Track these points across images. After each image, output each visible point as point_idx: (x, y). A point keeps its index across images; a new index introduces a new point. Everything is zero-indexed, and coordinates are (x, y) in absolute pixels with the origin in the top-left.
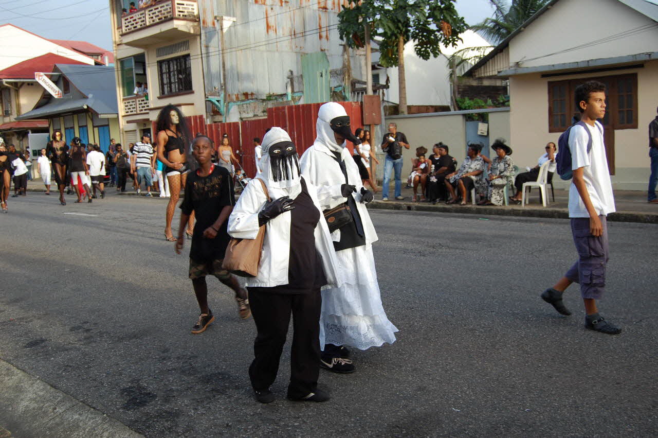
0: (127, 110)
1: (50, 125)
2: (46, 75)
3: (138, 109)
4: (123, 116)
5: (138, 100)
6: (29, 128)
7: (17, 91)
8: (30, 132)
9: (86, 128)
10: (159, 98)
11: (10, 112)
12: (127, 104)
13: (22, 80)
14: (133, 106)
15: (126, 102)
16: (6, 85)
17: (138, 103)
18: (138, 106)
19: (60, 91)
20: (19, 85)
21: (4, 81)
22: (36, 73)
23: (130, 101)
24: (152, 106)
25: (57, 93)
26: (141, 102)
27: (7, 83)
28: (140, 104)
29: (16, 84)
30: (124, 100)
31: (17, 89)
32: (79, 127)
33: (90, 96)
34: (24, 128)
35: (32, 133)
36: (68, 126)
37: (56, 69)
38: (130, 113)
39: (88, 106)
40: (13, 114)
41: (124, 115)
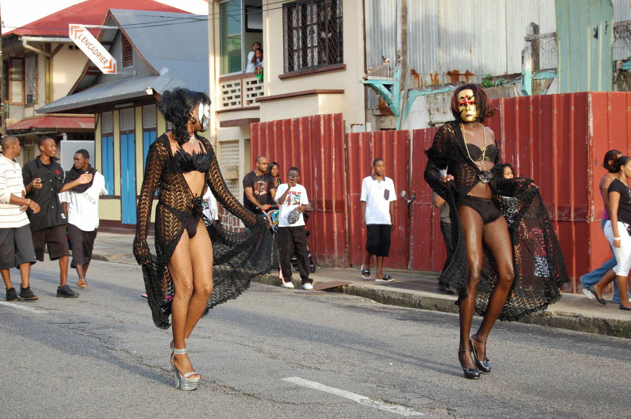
0: (226, 101)
1: (96, 126)
2: (88, 29)
3: (245, 99)
4: (219, 112)
5: (245, 81)
6: (63, 130)
7: (49, 59)
8: (65, 136)
9: (155, 132)
10: (282, 78)
11: (34, 98)
12: (226, 89)
13: (58, 39)
14: (238, 93)
15: (226, 84)
16: (28, 47)
17: (245, 87)
18: (245, 92)
19: (114, 61)
20: (53, 48)
21: (25, 39)
22: (70, 25)
23: (233, 82)
24: (268, 93)
25: (108, 65)
26: (250, 86)
27: (29, 43)
28: (248, 89)
29: (48, 45)
30: (221, 80)
31: (49, 55)
32: (144, 130)
33: (164, 71)
34: (54, 129)
35: (68, 139)
36: (127, 128)
37: (110, 20)
38: (230, 107)
39: (154, 91)
40: (39, 101)
41: (219, 109)
